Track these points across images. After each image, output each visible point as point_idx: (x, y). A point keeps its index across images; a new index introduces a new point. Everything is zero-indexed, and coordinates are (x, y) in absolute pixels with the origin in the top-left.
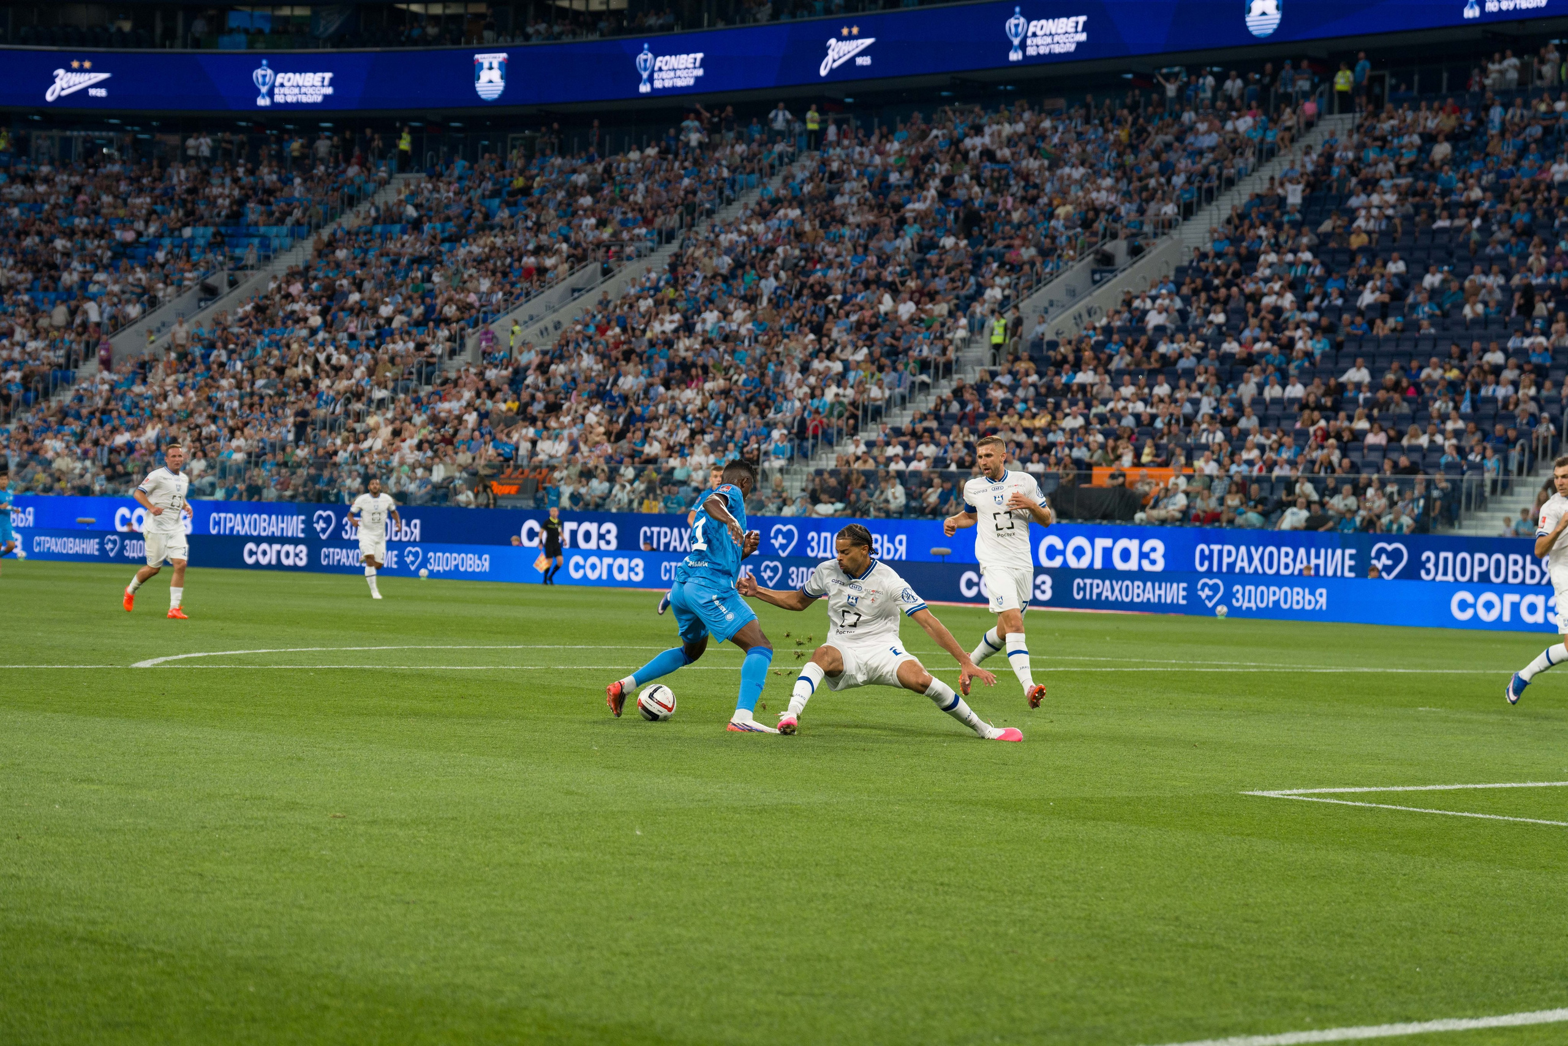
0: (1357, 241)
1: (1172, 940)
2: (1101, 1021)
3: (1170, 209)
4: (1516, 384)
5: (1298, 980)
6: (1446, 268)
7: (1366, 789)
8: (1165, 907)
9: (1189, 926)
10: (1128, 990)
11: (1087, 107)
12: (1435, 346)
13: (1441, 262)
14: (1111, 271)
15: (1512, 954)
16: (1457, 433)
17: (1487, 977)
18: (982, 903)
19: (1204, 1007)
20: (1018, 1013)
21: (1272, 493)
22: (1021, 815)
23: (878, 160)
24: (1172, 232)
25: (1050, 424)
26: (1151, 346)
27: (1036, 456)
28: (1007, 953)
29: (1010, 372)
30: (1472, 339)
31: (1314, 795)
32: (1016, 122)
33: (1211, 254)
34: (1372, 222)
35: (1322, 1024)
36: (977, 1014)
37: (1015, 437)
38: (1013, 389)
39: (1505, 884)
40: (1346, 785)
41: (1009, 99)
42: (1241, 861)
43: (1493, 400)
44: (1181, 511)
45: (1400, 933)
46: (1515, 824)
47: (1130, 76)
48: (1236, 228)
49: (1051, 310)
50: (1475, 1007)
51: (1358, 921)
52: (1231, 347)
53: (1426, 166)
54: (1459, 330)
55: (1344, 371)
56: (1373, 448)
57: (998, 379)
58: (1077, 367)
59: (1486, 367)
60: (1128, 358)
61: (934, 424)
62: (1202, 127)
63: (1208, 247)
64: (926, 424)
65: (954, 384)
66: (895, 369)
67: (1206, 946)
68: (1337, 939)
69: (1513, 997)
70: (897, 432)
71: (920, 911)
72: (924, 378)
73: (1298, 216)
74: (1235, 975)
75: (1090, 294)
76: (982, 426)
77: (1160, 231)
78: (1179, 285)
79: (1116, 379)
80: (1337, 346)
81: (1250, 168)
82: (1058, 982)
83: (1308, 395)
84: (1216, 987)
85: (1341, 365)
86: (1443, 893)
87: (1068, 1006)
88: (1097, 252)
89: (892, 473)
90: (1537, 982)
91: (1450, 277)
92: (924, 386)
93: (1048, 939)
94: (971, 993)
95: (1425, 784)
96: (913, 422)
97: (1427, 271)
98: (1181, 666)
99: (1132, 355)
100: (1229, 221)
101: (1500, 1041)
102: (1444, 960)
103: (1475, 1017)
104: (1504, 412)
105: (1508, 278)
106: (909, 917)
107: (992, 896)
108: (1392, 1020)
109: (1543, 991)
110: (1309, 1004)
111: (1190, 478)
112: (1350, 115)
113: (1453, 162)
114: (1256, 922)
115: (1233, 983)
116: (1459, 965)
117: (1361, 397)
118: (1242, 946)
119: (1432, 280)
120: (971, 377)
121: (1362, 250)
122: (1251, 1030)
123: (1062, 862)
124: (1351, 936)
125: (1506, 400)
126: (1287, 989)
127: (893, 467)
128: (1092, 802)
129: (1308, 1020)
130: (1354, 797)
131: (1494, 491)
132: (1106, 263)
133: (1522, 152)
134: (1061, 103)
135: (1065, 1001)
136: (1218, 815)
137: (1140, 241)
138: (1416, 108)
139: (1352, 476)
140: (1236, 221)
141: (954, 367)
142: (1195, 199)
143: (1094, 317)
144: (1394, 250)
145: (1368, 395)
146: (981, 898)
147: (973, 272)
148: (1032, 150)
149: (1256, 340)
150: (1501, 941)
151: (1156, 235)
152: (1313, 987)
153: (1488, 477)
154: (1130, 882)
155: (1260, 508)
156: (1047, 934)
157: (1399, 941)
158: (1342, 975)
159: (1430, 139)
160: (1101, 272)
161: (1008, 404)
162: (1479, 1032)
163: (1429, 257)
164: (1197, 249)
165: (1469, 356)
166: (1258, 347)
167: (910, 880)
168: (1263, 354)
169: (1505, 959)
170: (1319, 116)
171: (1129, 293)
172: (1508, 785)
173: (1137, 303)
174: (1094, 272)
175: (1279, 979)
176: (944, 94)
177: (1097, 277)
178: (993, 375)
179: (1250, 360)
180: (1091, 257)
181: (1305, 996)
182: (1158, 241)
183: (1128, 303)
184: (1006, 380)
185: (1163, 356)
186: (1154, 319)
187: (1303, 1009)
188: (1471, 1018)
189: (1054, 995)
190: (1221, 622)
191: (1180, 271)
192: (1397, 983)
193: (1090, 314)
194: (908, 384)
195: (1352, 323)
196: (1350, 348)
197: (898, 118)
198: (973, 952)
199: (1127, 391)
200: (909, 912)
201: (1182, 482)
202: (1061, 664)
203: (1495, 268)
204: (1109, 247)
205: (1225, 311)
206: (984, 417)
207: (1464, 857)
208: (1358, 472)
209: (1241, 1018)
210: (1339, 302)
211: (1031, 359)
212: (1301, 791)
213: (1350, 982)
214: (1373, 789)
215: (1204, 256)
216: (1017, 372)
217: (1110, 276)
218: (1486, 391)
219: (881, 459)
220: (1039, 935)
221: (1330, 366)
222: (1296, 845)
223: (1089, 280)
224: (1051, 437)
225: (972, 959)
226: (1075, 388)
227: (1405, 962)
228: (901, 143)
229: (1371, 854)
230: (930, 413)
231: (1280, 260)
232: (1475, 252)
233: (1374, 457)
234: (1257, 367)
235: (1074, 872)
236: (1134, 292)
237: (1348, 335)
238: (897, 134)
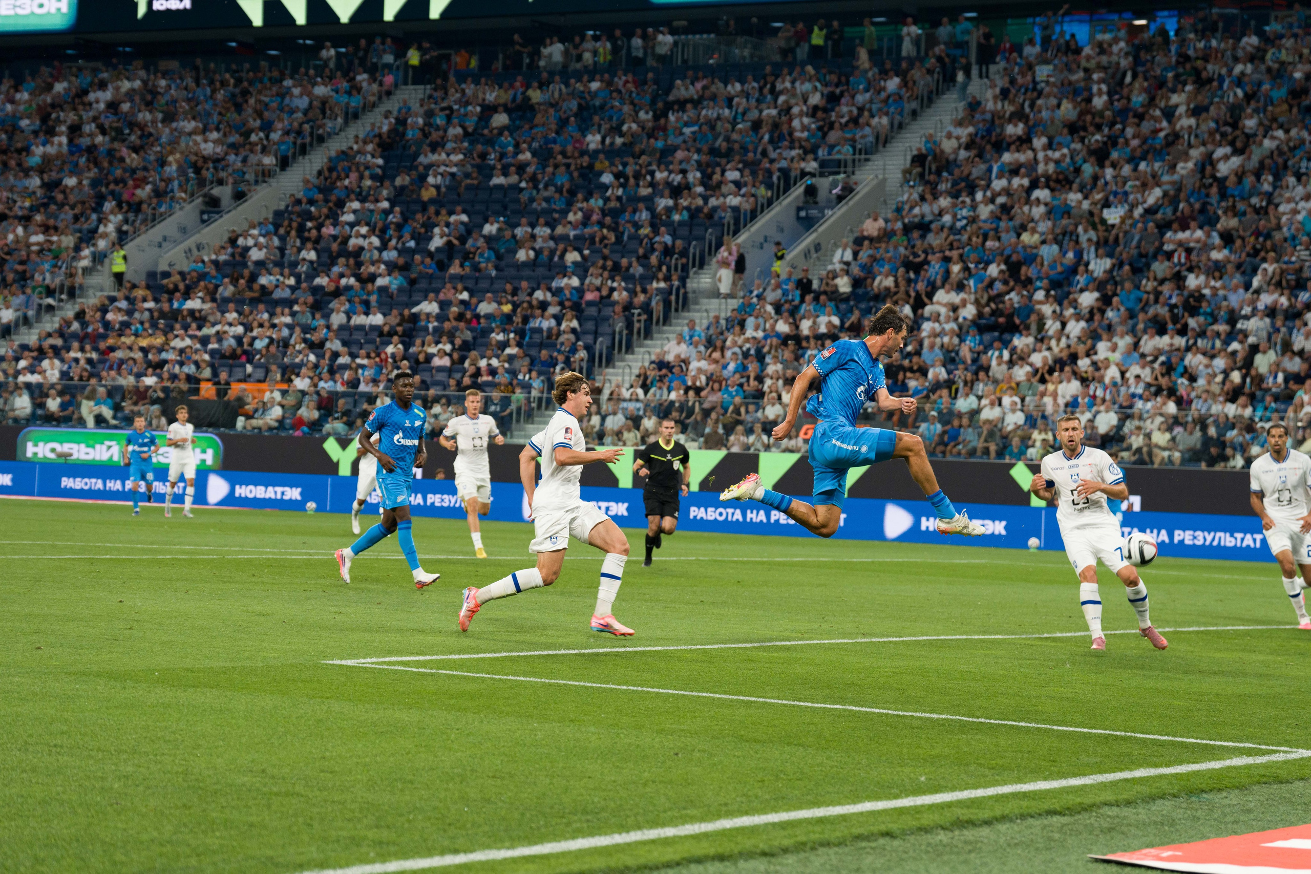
0: (427, 194)
1: (258, 790)
2: (193, 861)
3: (269, 161)
4: (559, 319)
5: (365, 821)
6: (502, 219)
7: (428, 658)
8: (253, 761)
9: (273, 777)
10: (218, 834)
11: (196, 69)
12: (492, 284)
13: (497, 214)
14: (218, 213)
15: (544, 794)
16: (511, 359)
17: (523, 814)
18: (91, 762)
19: (283, 847)
20: (119, 857)
21: (355, 406)
22: (129, 683)
23: (9, 107)
24: (271, 180)
25: (163, 345)
26: (253, 278)
27: (150, 371)
28: (111, 805)
29: (127, 298)
30: (521, 278)
31: (384, 663)
32: (134, 80)
33: (304, 200)
34: (439, 177)
35: (383, 858)
36: (82, 859)
37: (132, 355)
38: (130, 313)
39: (540, 735)
40: (412, 654)
41: (127, 59)
42: (320, 720)
43: (539, 330)
44: (277, 421)
45: (452, 779)
46: (550, 685)
47: (234, 44)
48: (326, 179)
49: (164, 244)
50: (512, 839)
51: (417, 770)
52: (322, 281)
53: (486, 131)
54: (513, 272)
55: (418, 303)
56: (440, 369)
57: (117, 304)
58: (187, 295)
59: (535, 303)
60: (231, 288)
61: (59, 342)
62: (296, 91)
63: (300, 195)
64: (51, 341)
65: (77, 308)
66: (24, 293)
67: (287, 794)
68: (400, 785)
69: (543, 830)
70: (25, 347)
71: (34, 770)
72: (50, 301)
73: (379, 171)
74: (311, 818)
75: (199, 232)
76: (102, 345)
77: (260, 179)
78: (277, 226)
79: (222, 305)
80: (412, 282)
81: (338, 127)
82: (157, 829)
83: (385, 324)
84: (295, 829)
85: (415, 298)
86: (489, 744)
87: (164, 849)
88: (205, 196)
89: (21, 385)
90: (563, 817)
91: (504, 226)
92: (50, 308)
93: (149, 792)
94: (77, 841)
95: (477, 653)
96: (40, 339)
97: (486, 221)
98: (274, 554)
99: (235, 286)
100: (320, 173)
101: (531, 867)
102: (488, 801)
103: (512, 847)
104: (550, 339)
105: (553, 230)
106: (24, 775)
107: (100, 755)
108: (443, 852)
109: (568, 824)
110: (374, 842)
111: (284, 393)
112: (422, 87)
113: (509, 129)
114: (331, 772)
115: (310, 825)
116: (500, 804)
117: (431, 326)
118: (318, 793)
119: (490, 229)
120: (92, 300)
121: (432, 201)
122: (323, 865)
123: (164, 724)
124: (411, 782)
125: (550, 330)
126: (356, 829)
127: (21, 379)
128: (192, 671)
129: (372, 855)
130: (418, 664)
131: (539, 407)
132: (213, 206)
133: (563, 123)
134: (174, 65)
135: (161, 845)
136: (302, 681)
137: (243, 187)
138: (477, 83)
139: (423, 392)
140: (327, 174)
141: (77, 292)
142: (290, 154)
143: (203, 252)
144: (458, 203)
145: (436, 324)
146: (90, 757)
147: (94, 210)
148: (149, 105)
149: (342, 275)
150: (535, 784)
151: (257, 182)
152: (377, 827)
153: (535, 393)
154: (223, 740)
155: (345, 419)
156: (148, 788)
157: (451, 785)
158: (401, 815)
159: (489, 110)
160: (209, 213)
161: (125, 325)
162: (514, 860)
163: (487, 210)
164: (293, 195)
165: (520, 292)
166: (344, 281)
167: (26, 742)
168: (349, 288)
169: (538, 798)
170: (396, 85)
171: (234, 231)
172: (546, 653)
173: (241, 241)
174: (202, 213)
175: (349, 820)
176: (69, 52)
177: (205, 217)
178: (113, 300)
179: (337, 293)
180: (200, 200)
181: (371, 834)
182: (258, 188)
183: (233, 241)
184: (123, 304)
185: (263, 287)
186: (256, 255)
187: (369, 846)
188: (508, 848)
189: (152, 841)
190: (310, 516)
191: (278, 214)
192: (448, 821)
193: (199, 249)
194: (35, 307)
195: (423, 262)
196: (423, 284)
197: (27, 72)
198: (81, 805)
199: (232, 316)
200: (24, 771)
201: (277, 396)
202: (170, 552)
203: (542, 221)
204: (216, 191)
205: (315, 249)
206: (104, 337)
207: (508, 714)
208: (428, 389)
209: (315, 855)
210: (412, 244)
211: (148, 287)
212: (374, 660)
213: (409, 821)
214: (434, 657)
215: (298, 202)
216: (135, 298)
217: (217, 216)
218: (535, 323)
219: (11, 371)
220: (141, 788)
221: (405, 299)
222: (367, 706)
223: (198, 220)
224: (164, 355)
225: (80, 811)
226: (185, 313)
227: (456, 803)
228: (30, 94)
229: (430, 712)
230: (55, 331)
231: (363, 208)
232: (526, 205)
233: (441, 377)
234: (343, 298)
235: (174, 733)
236: (239, 232)
237: (420, 273)
238: (25, 85)
